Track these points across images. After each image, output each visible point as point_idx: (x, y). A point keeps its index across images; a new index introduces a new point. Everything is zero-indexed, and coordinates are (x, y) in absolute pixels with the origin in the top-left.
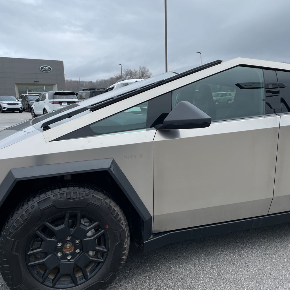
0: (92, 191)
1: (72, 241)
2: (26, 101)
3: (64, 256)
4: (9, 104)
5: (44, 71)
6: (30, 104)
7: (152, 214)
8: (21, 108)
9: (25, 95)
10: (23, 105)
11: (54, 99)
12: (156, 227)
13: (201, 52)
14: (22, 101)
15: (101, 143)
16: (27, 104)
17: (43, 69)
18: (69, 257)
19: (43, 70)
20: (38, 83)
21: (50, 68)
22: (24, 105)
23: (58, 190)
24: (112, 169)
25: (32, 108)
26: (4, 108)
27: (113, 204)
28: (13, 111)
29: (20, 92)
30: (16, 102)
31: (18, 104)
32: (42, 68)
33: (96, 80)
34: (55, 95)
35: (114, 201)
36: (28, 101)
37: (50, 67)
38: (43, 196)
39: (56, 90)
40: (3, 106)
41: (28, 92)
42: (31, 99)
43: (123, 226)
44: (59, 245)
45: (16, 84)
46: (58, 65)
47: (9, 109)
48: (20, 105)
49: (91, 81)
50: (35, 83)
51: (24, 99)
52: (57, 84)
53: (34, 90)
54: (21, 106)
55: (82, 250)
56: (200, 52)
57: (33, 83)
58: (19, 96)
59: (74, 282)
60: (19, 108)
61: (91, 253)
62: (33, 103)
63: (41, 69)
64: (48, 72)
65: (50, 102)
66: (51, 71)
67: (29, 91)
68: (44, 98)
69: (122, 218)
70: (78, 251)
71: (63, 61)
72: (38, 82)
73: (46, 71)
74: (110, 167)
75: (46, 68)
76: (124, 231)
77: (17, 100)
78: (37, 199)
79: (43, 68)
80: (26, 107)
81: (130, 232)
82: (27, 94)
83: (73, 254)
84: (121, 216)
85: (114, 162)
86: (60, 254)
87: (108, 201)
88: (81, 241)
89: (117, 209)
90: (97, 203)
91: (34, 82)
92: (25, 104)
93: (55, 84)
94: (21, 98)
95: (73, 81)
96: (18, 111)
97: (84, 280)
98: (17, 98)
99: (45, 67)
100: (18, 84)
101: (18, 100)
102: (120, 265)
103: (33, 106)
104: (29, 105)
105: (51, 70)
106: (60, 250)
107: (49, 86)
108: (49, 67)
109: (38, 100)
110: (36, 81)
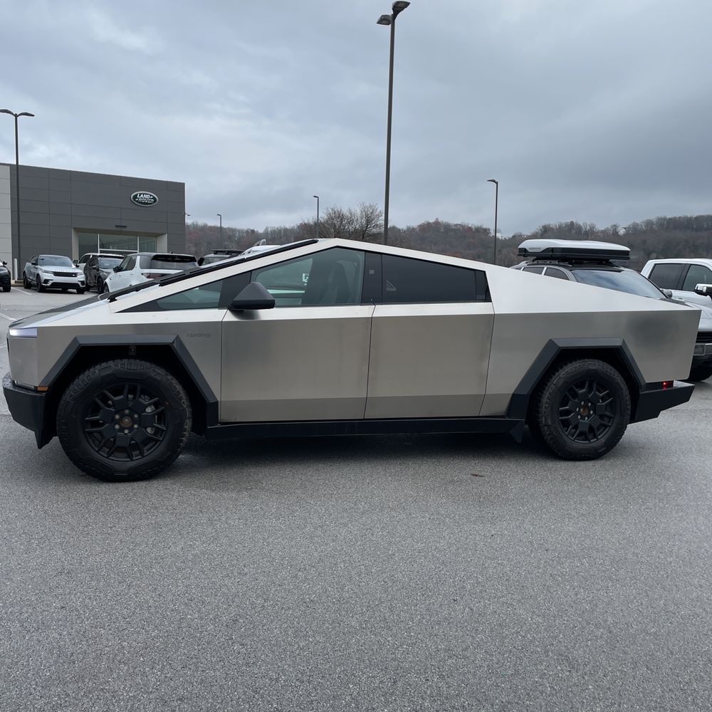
0: (153, 366)
1: (131, 416)
2: (94, 268)
3: (122, 429)
4: (56, 274)
5: (140, 203)
6: (102, 276)
7: (219, 399)
8: (82, 282)
9: (93, 256)
10: (87, 278)
11: (151, 268)
12: (224, 415)
13: (496, 181)
14: (85, 269)
15: (166, 319)
16: (95, 276)
17: (137, 199)
18: (126, 431)
19: (137, 201)
20: (123, 229)
21: (154, 198)
22: (89, 278)
23: (119, 361)
24: (175, 345)
25: (106, 284)
26: (46, 281)
27: (174, 382)
28: (62, 289)
29: (83, 248)
30: (72, 269)
31: (75, 275)
33: (264, 228)
34: (155, 261)
35: (181, 384)
36: (98, 270)
37: (154, 195)
38: (104, 365)
39: (163, 249)
40: (45, 276)
41: (99, 249)
42: (106, 264)
43: (185, 406)
44: (117, 417)
45: (75, 229)
46: (173, 192)
47: (55, 285)
48: (81, 277)
49: (252, 229)
50: (119, 229)
51: (91, 265)
52: (166, 235)
53: (113, 244)
54: (82, 280)
55: (140, 425)
56: (494, 181)
57: (114, 228)
58: (80, 257)
59: (129, 457)
60: (78, 284)
61: (149, 430)
62: (109, 273)
63: (134, 199)
64: (150, 205)
65: (142, 274)
66: (155, 204)
67: (102, 246)
68: (131, 266)
69: (184, 397)
70: (136, 426)
71: (184, 184)
72: (126, 227)
73: (145, 203)
74: (173, 342)
75: (145, 196)
76: (184, 410)
77: (74, 266)
78: (98, 367)
79: (138, 197)
80: (92, 282)
81: (193, 413)
82: (98, 254)
83: (131, 429)
84: (182, 394)
85: (178, 338)
86: (117, 427)
87: (170, 377)
88: (140, 417)
89: (179, 387)
90: (158, 378)
91: (116, 226)
92: (90, 276)
93: (163, 234)
94: (84, 262)
95: (211, 227)
96: (75, 291)
97: (140, 457)
98: (74, 262)
99: (144, 194)
100: (78, 230)
101: (77, 266)
102: (179, 447)
103: (107, 281)
104: (100, 277)
105: (155, 201)
106: (118, 422)
107: (149, 238)
108: (151, 195)
109: (118, 269)
110: (119, 224)
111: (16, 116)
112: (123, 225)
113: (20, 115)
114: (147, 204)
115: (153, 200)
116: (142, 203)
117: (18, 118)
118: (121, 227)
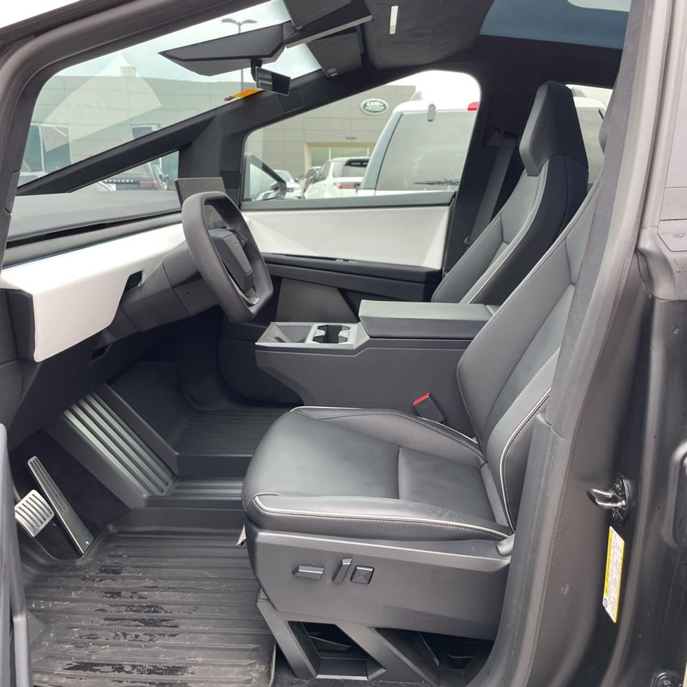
5: (369, 111)
11: (343, 175)
17: (367, 108)
19: (367, 110)
20: (354, 141)
21: (384, 105)
32: (365, 105)
34: (349, 167)
37: (385, 102)
45: (307, 143)
46: (403, 97)
50: (349, 141)
57: (345, 140)
63: (364, 108)
64: (380, 113)
66: (385, 111)
68: (324, 175)
72: (355, 138)
73: (375, 112)
75: (375, 104)
79: (368, 105)
91: (347, 138)
99: (373, 101)
100: (311, 145)
105: (385, 108)
108: (381, 102)
110: (350, 136)
111: (240, 24)
112: (353, 136)
113: (244, 23)
114: (378, 112)
115: (383, 108)
116: (371, 111)
118: (352, 138)
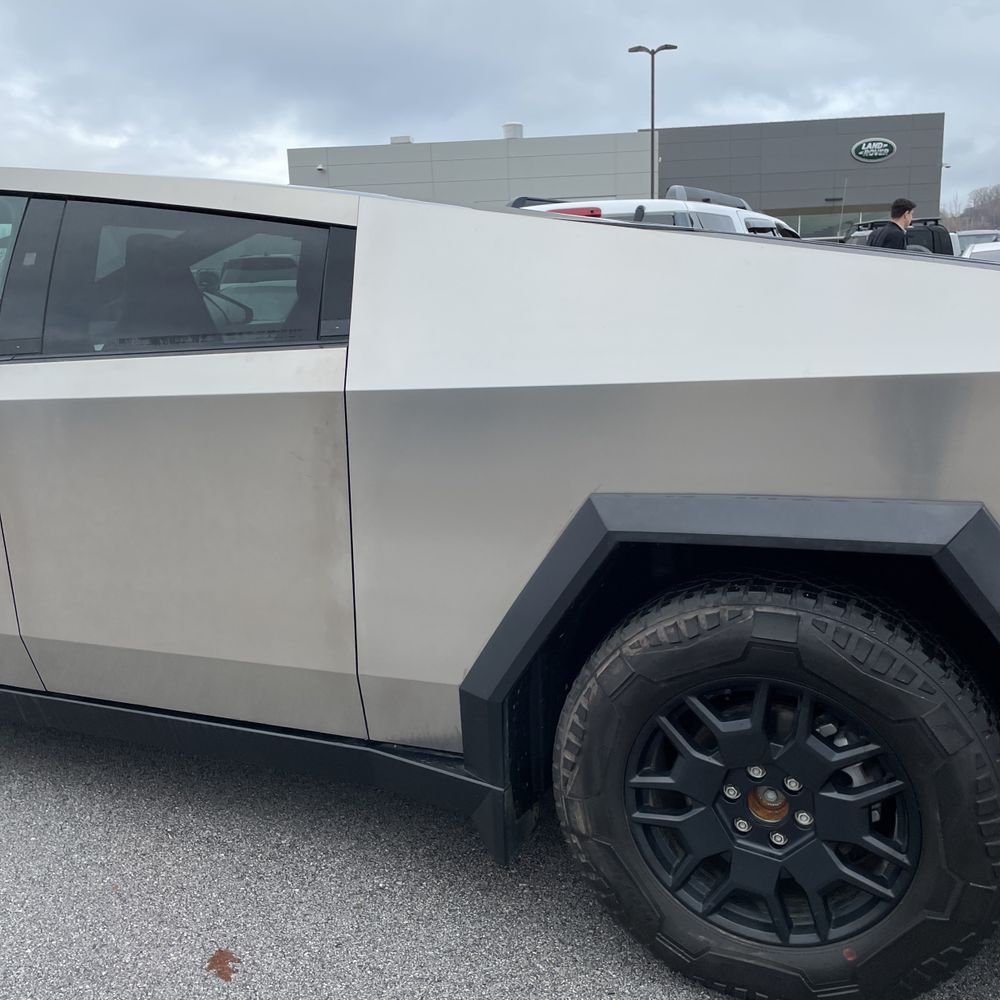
5: (866, 157)
17: (861, 153)
19: (861, 156)
20: (837, 204)
21: (890, 147)
32: (859, 148)
37: (890, 142)
50: (830, 204)
57: (824, 204)
63: (857, 154)
64: (882, 159)
66: (891, 155)
71: (943, 114)
72: (841, 199)
73: (874, 157)
75: (875, 146)
79: (863, 148)
91: (827, 200)
99: (872, 142)
105: (892, 151)
108: (884, 143)
110: (831, 197)
111: (653, 53)
112: (838, 196)
113: (659, 50)
114: (879, 157)
115: (887, 150)
116: (869, 157)
117: (655, 56)
118: (834, 200)
